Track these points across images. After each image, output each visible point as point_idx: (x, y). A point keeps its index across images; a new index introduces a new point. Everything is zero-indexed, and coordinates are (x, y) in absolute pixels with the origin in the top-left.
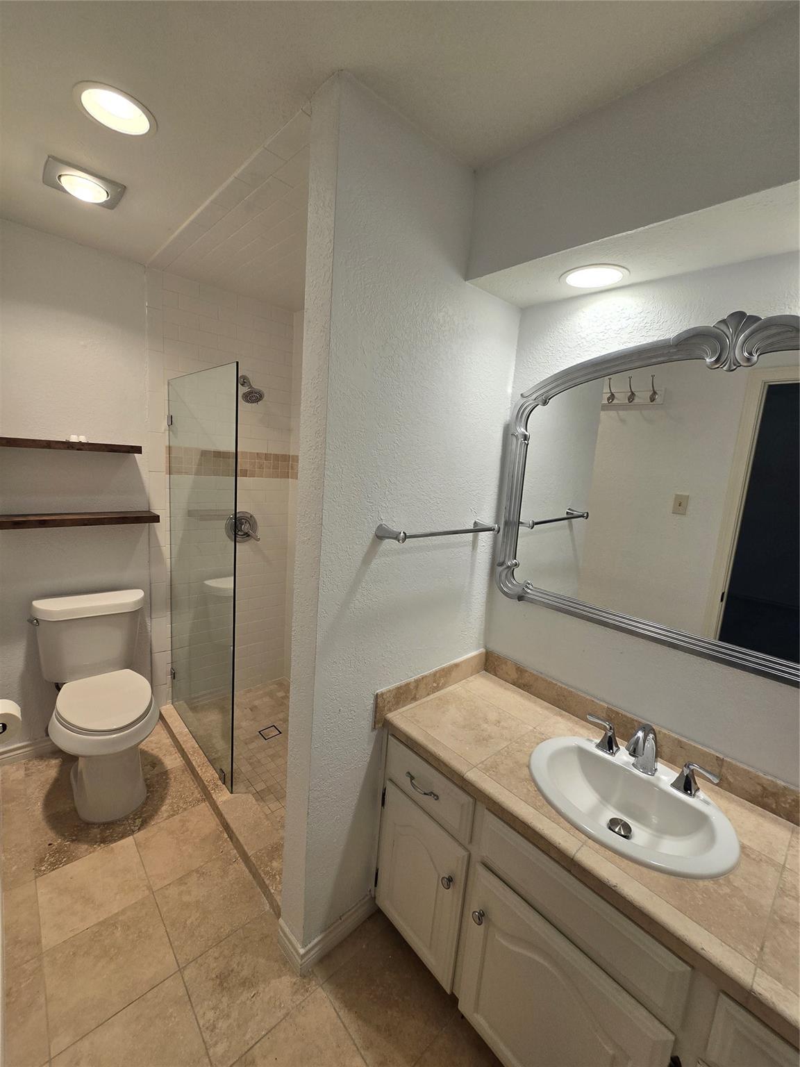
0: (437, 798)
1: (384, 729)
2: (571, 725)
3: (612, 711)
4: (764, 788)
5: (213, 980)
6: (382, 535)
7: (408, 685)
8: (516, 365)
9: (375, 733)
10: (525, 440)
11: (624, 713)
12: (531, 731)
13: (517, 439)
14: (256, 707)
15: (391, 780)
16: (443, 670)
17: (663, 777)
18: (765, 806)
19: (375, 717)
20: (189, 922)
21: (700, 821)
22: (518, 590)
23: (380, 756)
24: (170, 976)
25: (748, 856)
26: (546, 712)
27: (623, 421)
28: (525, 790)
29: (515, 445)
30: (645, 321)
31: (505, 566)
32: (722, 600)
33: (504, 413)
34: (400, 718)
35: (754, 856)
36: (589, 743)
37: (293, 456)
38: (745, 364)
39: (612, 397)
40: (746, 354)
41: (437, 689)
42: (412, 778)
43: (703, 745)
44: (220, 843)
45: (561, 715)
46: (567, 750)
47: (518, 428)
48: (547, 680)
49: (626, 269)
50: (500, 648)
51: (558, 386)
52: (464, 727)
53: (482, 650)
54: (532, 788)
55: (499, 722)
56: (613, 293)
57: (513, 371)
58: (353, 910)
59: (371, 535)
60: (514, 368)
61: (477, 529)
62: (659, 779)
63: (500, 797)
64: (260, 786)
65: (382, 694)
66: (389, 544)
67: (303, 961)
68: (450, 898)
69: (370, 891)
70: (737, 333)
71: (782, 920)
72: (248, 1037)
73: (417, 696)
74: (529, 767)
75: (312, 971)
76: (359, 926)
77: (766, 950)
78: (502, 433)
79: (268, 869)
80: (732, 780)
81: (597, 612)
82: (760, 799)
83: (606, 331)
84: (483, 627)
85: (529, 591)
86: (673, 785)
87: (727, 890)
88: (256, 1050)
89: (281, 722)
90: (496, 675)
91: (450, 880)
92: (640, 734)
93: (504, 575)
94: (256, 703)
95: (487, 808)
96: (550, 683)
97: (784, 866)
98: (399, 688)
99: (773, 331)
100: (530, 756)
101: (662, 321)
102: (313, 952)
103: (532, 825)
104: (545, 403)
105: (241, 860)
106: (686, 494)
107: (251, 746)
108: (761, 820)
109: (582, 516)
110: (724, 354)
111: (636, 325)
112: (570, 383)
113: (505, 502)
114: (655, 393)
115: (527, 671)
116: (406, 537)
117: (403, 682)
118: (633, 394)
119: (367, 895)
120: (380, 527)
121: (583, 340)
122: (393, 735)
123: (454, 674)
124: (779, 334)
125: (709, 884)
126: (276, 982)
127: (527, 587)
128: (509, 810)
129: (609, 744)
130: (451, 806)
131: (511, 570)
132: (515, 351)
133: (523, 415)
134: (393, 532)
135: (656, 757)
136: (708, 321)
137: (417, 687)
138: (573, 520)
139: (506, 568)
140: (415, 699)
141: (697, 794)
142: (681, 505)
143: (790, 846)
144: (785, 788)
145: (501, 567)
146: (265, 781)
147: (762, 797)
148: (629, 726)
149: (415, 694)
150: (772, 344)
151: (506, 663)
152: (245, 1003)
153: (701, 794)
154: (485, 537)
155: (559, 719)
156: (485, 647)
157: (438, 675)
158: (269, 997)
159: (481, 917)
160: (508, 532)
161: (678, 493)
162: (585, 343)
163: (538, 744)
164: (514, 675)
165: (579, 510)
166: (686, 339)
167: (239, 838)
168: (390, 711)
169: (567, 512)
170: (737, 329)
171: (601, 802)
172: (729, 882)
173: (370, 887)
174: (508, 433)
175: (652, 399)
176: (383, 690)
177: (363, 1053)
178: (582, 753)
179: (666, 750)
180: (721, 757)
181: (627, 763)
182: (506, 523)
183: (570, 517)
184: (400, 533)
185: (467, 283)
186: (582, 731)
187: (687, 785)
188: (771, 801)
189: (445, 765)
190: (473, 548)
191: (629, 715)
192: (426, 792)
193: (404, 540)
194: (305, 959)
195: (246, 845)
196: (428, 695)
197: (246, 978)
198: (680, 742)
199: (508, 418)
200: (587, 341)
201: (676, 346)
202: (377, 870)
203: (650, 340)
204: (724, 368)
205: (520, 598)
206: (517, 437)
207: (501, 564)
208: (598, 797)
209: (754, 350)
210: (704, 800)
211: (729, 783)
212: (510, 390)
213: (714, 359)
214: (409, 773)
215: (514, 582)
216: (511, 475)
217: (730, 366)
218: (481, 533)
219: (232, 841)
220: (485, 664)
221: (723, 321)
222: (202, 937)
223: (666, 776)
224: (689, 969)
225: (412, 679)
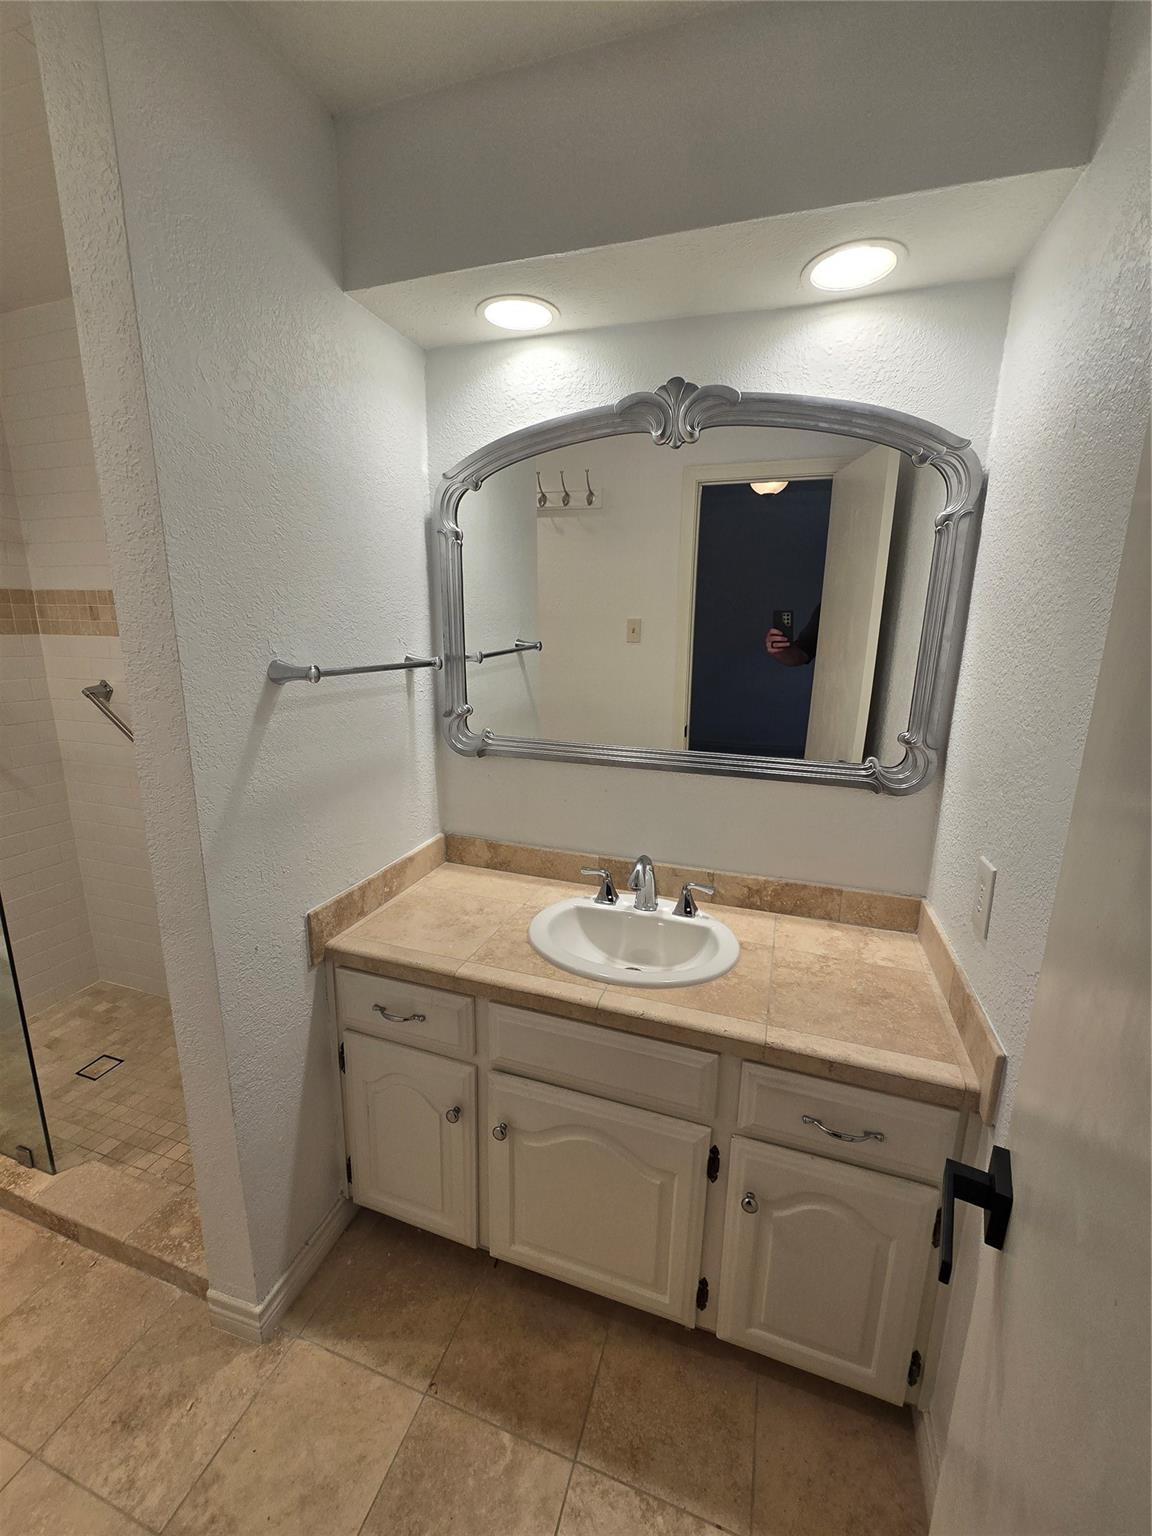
0: (423, 1018)
1: (326, 961)
2: (564, 891)
3: (604, 860)
4: (750, 889)
5: (107, 1430)
6: (278, 676)
7: (350, 895)
8: (428, 432)
9: (314, 972)
10: (457, 539)
11: (617, 859)
12: (523, 908)
13: (447, 539)
14: (57, 1040)
15: (348, 1029)
16: (394, 867)
17: (665, 909)
18: (751, 906)
19: (312, 949)
20: (27, 1388)
21: (704, 933)
22: (477, 744)
23: (327, 1001)
24: (17, 1473)
25: (746, 949)
26: (532, 886)
27: (560, 531)
28: (531, 965)
29: (445, 546)
30: (583, 382)
31: (455, 715)
32: (686, 736)
33: (420, 500)
34: (349, 940)
35: (750, 948)
36: (587, 901)
37: (39, 593)
38: (689, 440)
39: (543, 498)
40: (689, 428)
41: (390, 895)
42: (382, 1010)
43: (693, 866)
44: (54, 1253)
45: (550, 884)
46: (566, 914)
47: (445, 523)
48: (527, 850)
49: (557, 308)
50: (461, 827)
51: (491, 463)
52: (439, 926)
53: (440, 835)
54: (539, 961)
55: (481, 910)
56: (542, 342)
57: (426, 442)
58: (322, 1228)
59: (263, 678)
60: (426, 437)
61: (410, 665)
62: (661, 912)
63: (504, 980)
64: (107, 1146)
65: (316, 914)
66: (292, 689)
67: (263, 1321)
68: (459, 1133)
69: (342, 1192)
70: (678, 404)
71: (779, 986)
72: (196, 1458)
73: (365, 910)
74: (529, 942)
75: (281, 1328)
76: (336, 1244)
77: (771, 1011)
78: (424, 530)
79: (166, 1241)
80: (723, 892)
81: (574, 749)
82: (747, 901)
83: (539, 392)
84: (436, 804)
85: (490, 741)
86: (674, 913)
87: (735, 980)
88: (218, 1462)
89: (118, 1046)
90: (462, 862)
91: (457, 1111)
92: (639, 867)
93: (454, 728)
94: (56, 1033)
95: (491, 1001)
96: (532, 851)
97: (774, 947)
98: (339, 902)
99: (710, 402)
100: (528, 931)
101: (601, 383)
102: (275, 1304)
103: (547, 994)
104: (477, 487)
105: (106, 1258)
106: (638, 617)
107: (68, 1098)
108: (750, 918)
109: (535, 647)
110: (667, 428)
111: (573, 386)
112: (503, 461)
113: (441, 629)
114: (591, 494)
115: (501, 845)
116: (320, 674)
117: (343, 893)
118: (567, 494)
119: (338, 1200)
120: (274, 665)
121: (513, 402)
122: (343, 967)
123: (409, 871)
124: (715, 406)
125: (721, 981)
126: (224, 1372)
127: (488, 737)
128: (518, 989)
129: (609, 894)
130: (444, 1019)
131: (463, 718)
132: (425, 414)
133: (449, 504)
134: (298, 670)
135: (656, 895)
136: (650, 386)
137: (363, 896)
138: (523, 652)
139: (456, 718)
140: (362, 914)
141: (697, 913)
142: (634, 631)
143: (775, 931)
144: (766, 882)
145: (449, 716)
146: (115, 1137)
147: (749, 898)
148: (624, 871)
149: (363, 907)
150: (710, 418)
151: (473, 843)
152: (179, 1424)
153: (700, 912)
154: (422, 675)
155: (550, 888)
156: (443, 831)
157: (389, 876)
158: (219, 1392)
159: (504, 1131)
160: (452, 668)
161: (632, 617)
162: (516, 406)
163: (532, 918)
164: (486, 855)
165: (530, 641)
166: (630, 407)
167: (92, 1226)
168: (331, 935)
169: (517, 645)
170: (678, 396)
171: (608, 959)
172: (735, 974)
173: (342, 1188)
174: (431, 530)
175: (590, 503)
176: (317, 907)
177: (380, 1370)
178: (582, 913)
179: (662, 885)
180: (712, 871)
181: (629, 907)
182: (448, 658)
183: (519, 649)
184: (311, 668)
185: (345, 294)
186: (576, 893)
187: (687, 907)
188: (756, 900)
189: (428, 972)
190: (409, 695)
191: (622, 859)
192: (407, 1017)
193: (318, 679)
194: (265, 1318)
195: (110, 1230)
196: (380, 905)
197: (170, 1395)
198: (674, 870)
199: (429, 510)
200: (518, 404)
201: (620, 414)
202: (349, 1160)
203: (590, 406)
204: (671, 444)
205: (481, 753)
206: (445, 534)
207: (449, 714)
208: (604, 954)
209: (696, 424)
210: (703, 917)
211: (722, 897)
212: (425, 469)
213: (660, 432)
214: (376, 1005)
215: (470, 734)
216: (445, 590)
217: (675, 442)
218: (419, 669)
219: (77, 1240)
220: (446, 853)
221: (663, 388)
222: (64, 1391)
223: (667, 907)
224: (716, 1056)
225: (355, 887)
